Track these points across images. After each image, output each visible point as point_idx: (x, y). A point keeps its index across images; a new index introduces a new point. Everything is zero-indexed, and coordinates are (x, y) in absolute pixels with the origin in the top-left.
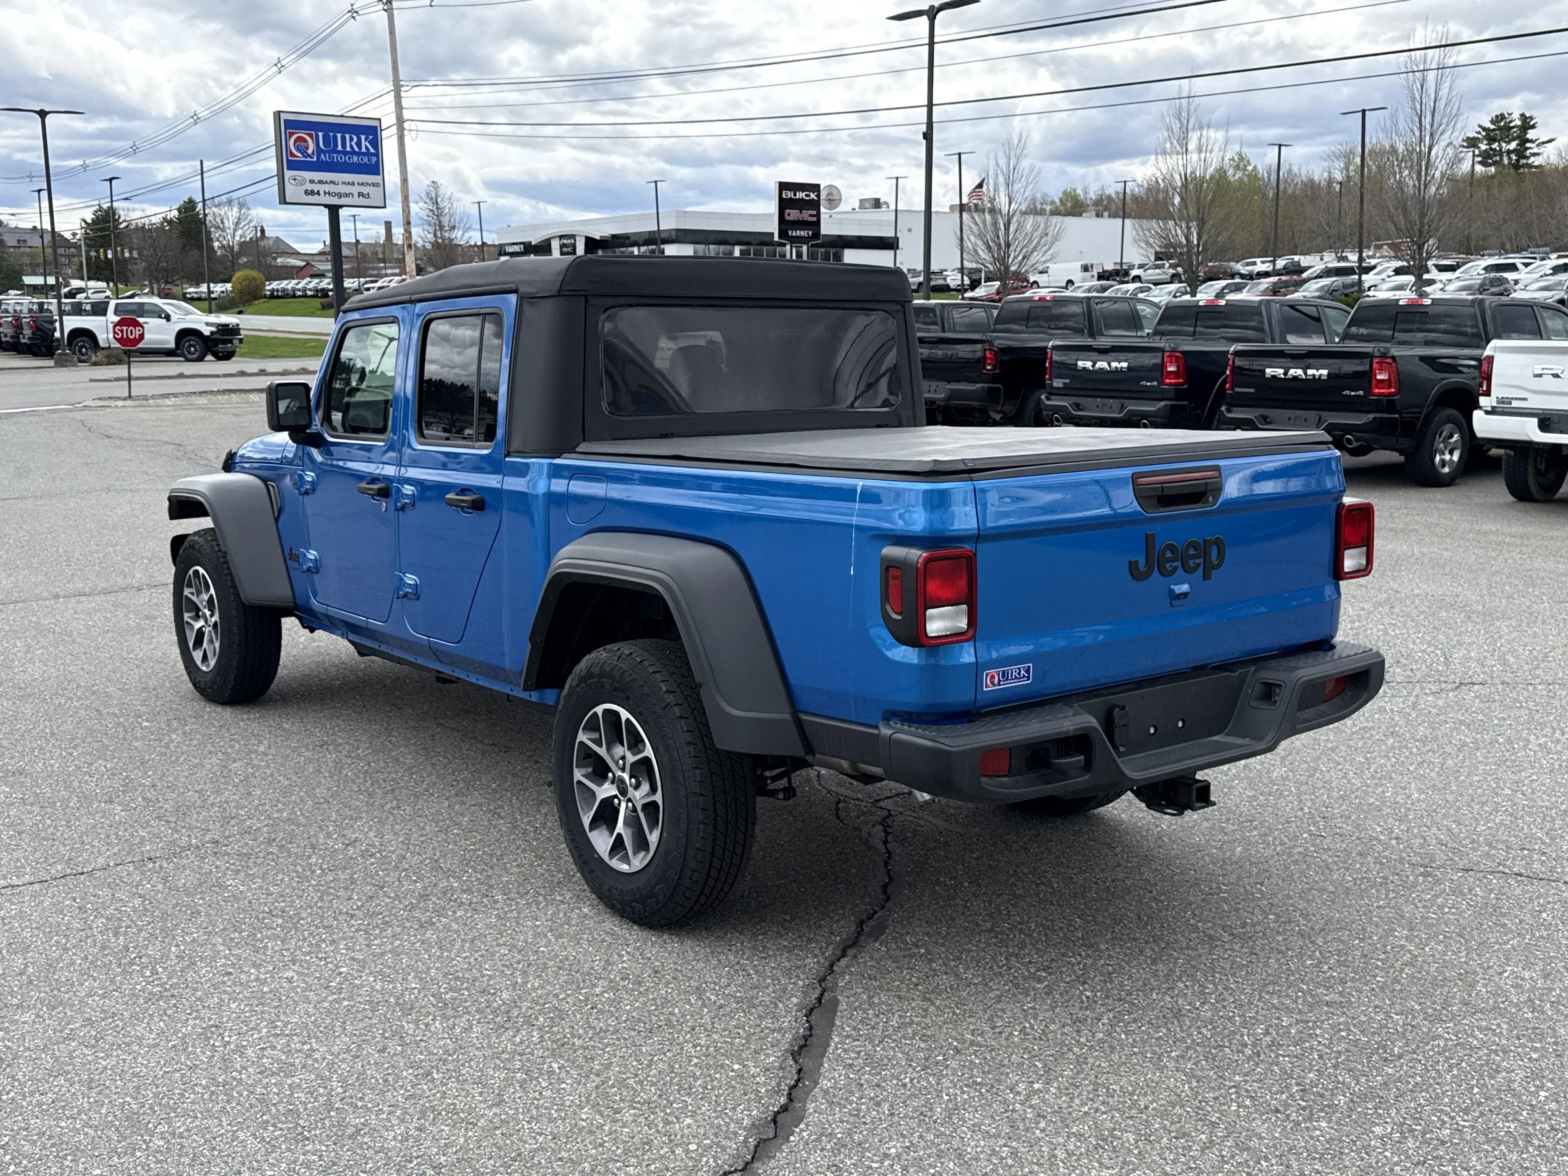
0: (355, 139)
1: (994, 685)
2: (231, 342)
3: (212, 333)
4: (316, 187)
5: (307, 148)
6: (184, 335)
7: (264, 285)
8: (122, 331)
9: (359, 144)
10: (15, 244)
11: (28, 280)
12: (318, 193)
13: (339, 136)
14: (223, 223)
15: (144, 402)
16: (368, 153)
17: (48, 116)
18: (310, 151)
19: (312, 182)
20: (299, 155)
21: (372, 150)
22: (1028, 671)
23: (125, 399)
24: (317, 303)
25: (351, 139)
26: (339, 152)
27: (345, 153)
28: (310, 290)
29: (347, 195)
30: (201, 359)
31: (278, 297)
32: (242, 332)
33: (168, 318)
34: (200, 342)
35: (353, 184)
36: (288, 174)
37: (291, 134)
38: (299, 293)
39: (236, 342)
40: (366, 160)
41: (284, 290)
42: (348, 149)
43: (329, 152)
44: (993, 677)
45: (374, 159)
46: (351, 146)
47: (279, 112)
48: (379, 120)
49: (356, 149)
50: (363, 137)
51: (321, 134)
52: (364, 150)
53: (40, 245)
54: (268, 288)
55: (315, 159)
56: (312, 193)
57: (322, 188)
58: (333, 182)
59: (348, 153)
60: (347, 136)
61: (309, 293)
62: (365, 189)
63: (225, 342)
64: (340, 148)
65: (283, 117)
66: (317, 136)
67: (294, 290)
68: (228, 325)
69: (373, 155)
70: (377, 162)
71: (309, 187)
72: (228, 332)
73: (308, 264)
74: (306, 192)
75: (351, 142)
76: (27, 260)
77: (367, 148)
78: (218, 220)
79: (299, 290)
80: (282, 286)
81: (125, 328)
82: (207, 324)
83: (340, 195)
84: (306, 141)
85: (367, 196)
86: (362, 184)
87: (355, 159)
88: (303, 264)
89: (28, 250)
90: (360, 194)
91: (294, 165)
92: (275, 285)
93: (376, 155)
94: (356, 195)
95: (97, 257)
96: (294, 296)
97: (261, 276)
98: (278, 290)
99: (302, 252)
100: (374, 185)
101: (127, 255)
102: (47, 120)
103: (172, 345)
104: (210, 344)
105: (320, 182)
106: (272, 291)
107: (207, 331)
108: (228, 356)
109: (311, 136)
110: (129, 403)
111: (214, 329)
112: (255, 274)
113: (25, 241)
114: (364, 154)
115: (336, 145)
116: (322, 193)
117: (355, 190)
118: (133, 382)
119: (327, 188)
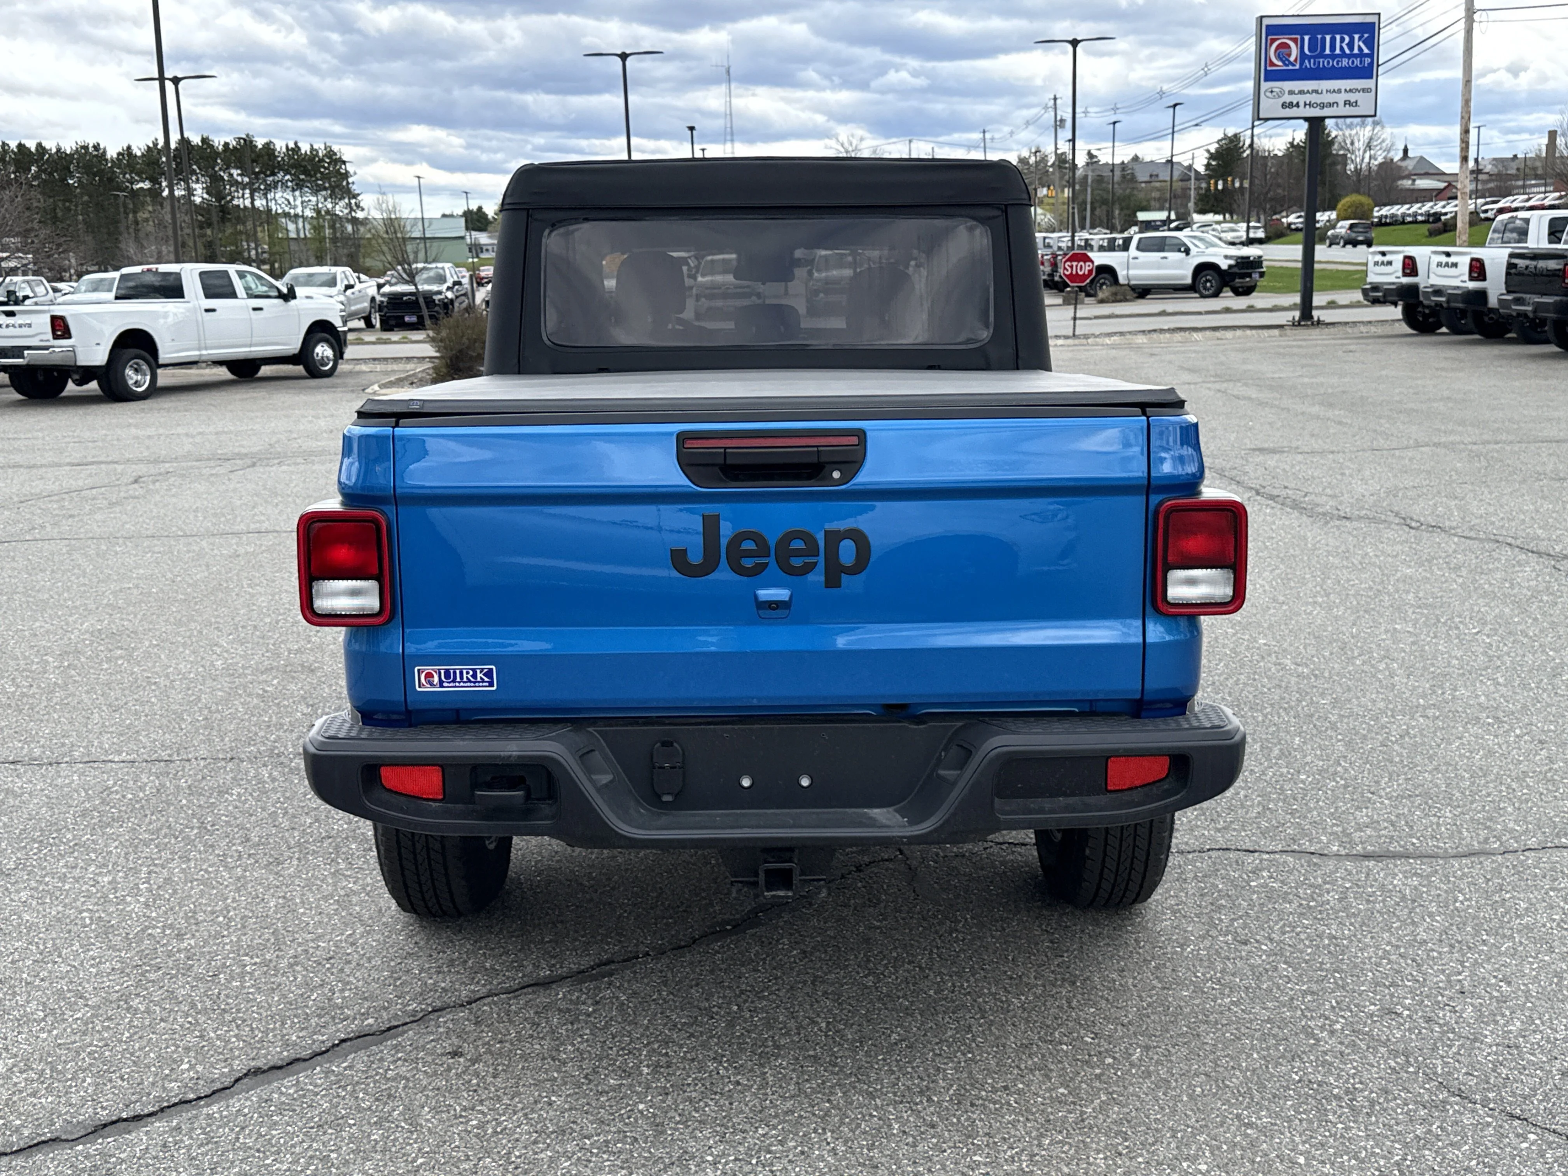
0: (1347, 39)
1: (432, 684)
2: (1250, 275)
3: (1230, 267)
4: (1294, 99)
5: (1289, 55)
6: (1202, 269)
7: (1372, 211)
8: (1071, 267)
9: (1351, 45)
10: (1147, 179)
11: (1142, 216)
12: (1297, 105)
13: (1328, 38)
14: (1352, 143)
15: (1084, 341)
16: (1361, 55)
17: (1080, 45)
18: (1292, 59)
19: (1291, 92)
20: (1280, 63)
21: (1366, 51)
22: (489, 674)
23: (1066, 337)
24: (1424, 229)
25: (1342, 40)
26: (1327, 56)
27: (1333, 56)
28: (1421, 215)
29: (1330, 105)
30: (1216, 295)
31: (1386, 224)
32: (1265, 264)
33: (1187, 252)
34: (1216, 275)
35: (1339, 91)
36: (1265, 86)
37: (1273, 41)
38: (1409, 219)
39: (1256, 276)
40: (1357, 62)
41: (1393, 216)
42: (1338, 51)
43: (1315, 57)
44: (429, 676)
45: (1368, 60)
46: (1342, 48)
47: (1262, 17)
48: (1379, 14)
49: (1347, 51)
50: (1356, 37)
51: (1307, 38)
52: (1356, 51)
53: (1168, 179)
54: (1376, 214)
55: (1297, 67)
56: (1291, 105)
57: (1302, 99)
58: (1316, 92)
59: (1338, 56)
60: (1338, 37)
61: (1420, 218)
62: (1352, 97)
63: (1243, 276)
64: (1328, 52)
65: (1266, 22)
66: (1303, 40)
67: (1404, 215)
68: (1248, 258)
69: (1367, 55)
70: (1371, 64)
71: (1287, 98)
72: (1248, 266)
73: (1450, 185)
74: (1284, 106)
75: (1341, 43)
76: (1156, 194)
77: (1360, 49)
78: (1348, 142)
79: (1409, 215)
80: (1392, 211)
81: (1075, 264)
82: (1226, 257)
83: (1322, 106)
84: (1288, 47)
85: (1356, 104)
86: (1351, 91)
87: (1345, 62)
88: (1442, 185)
89: (1158, 184)
90: (1347, 103)
91: (1271, 76)
92: (1386, 211)
93: (1371, 55)
94: (1341, 104)
95: (1208, 189)
96: (1403, 223)
97: (1370, 201)
98: (1386, 217)
99: (1447, 172)
100: (1364, 90)
101: (1237, 185)
102: (1079, 49)
103: (1189, 281)
104: (1227, 279)
105: (1301, 92)
106: (1380, 218)
107: (1224, 265)
108: (1247, 291)
109: (1295, 41)
110: (1070, 342)
111: (1232, 262)
112: (1364, 199)
113: (1157, 176)
114: (1356, 56)
115: (1323, 48)
116: (1302, 104)
117: (1341, 98)
118: (1078, 322)
119: (1308, 98)
